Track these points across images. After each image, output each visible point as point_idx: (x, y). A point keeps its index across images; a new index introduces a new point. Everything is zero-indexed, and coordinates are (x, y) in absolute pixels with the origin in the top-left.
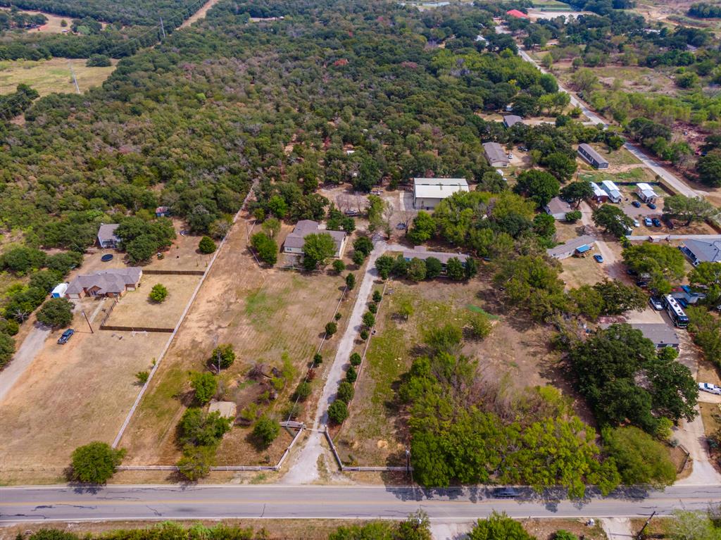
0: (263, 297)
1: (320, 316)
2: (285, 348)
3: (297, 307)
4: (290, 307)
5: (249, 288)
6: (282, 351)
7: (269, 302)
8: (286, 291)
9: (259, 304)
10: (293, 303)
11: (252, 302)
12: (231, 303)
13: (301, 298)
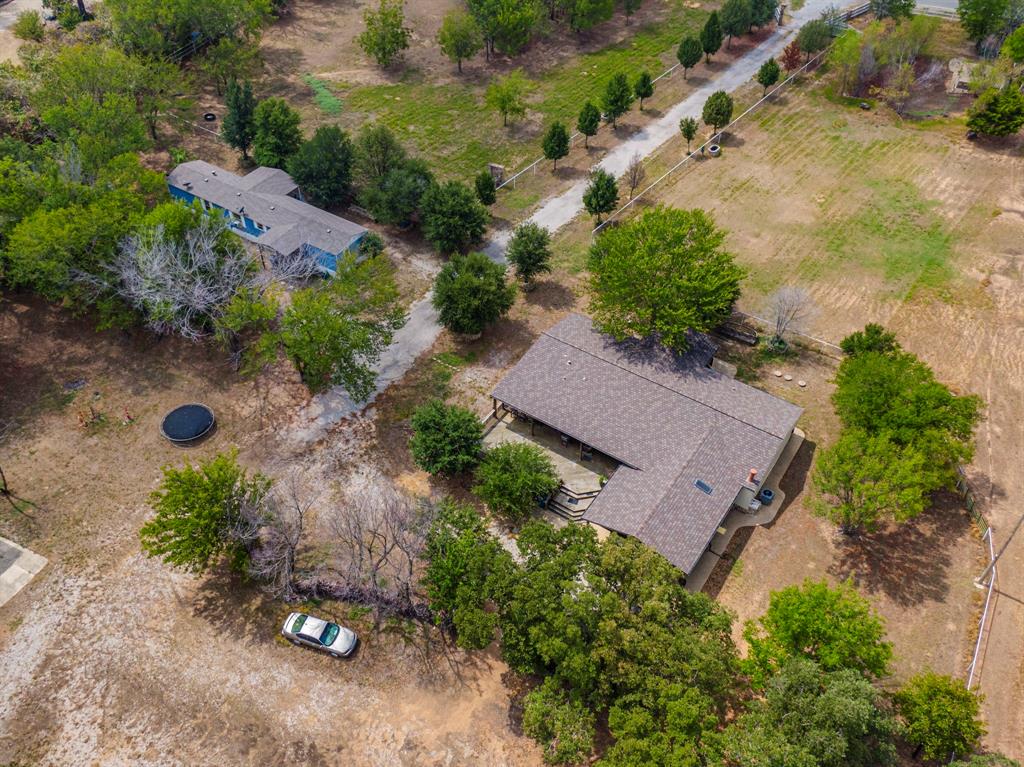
0: (894, 267)
1: (726, 179)
2: (837, 138)
3: (787, 217)
4: (809, 220)
5: (950, 310)
6: (843, 135)
7: (874, 248)
8: (810, 272)
9: (905, 247)
10: (794, 229)
11: (931, 262)
12: (1006, 272)
13: (767, 236)
